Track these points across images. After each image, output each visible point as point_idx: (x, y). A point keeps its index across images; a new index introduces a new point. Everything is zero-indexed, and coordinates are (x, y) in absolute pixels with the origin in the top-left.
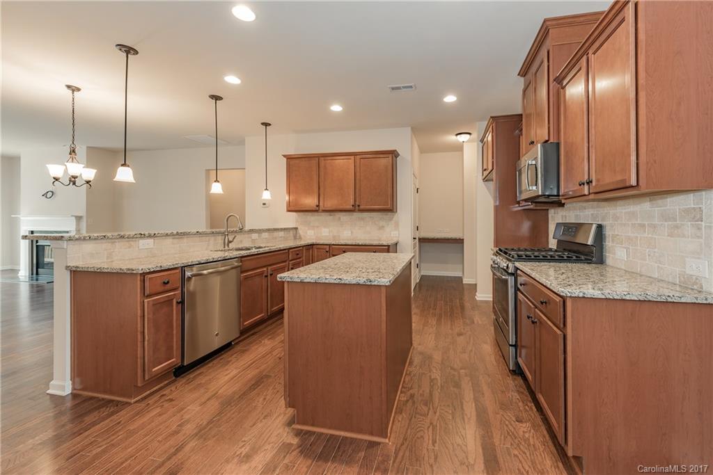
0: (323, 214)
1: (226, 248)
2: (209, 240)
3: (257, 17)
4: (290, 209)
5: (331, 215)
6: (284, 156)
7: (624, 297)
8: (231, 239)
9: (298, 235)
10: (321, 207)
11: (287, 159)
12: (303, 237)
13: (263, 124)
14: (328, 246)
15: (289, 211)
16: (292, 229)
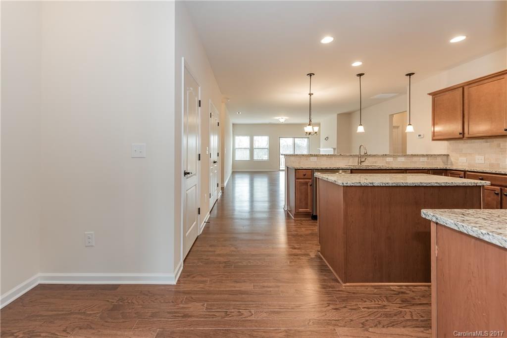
0: (469, 141)
1: (359, 165)
2: (349, 160)
3: (334, 38)
4: (434, 138)
5: (487, 142)
6: (429, 94)
7: (481, 237)
8: (362, 160)
9: (449, 162)
10: (466, 135)
11: (433, 96)
12: (453, 163)
13: (407, 75)
14: (463, 172)
15: (433, 140)
16: (444, 155)
